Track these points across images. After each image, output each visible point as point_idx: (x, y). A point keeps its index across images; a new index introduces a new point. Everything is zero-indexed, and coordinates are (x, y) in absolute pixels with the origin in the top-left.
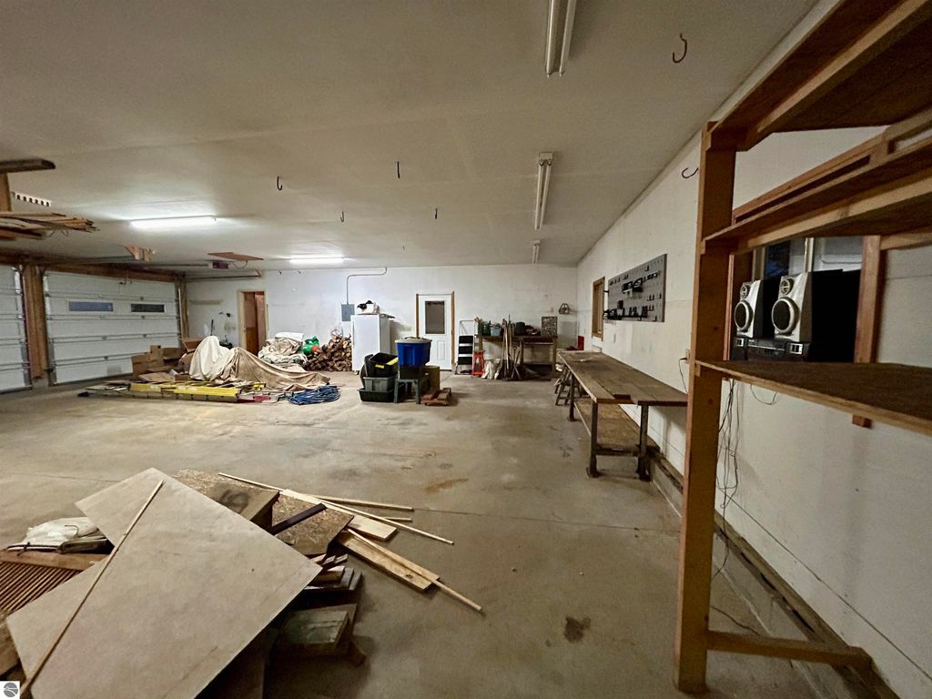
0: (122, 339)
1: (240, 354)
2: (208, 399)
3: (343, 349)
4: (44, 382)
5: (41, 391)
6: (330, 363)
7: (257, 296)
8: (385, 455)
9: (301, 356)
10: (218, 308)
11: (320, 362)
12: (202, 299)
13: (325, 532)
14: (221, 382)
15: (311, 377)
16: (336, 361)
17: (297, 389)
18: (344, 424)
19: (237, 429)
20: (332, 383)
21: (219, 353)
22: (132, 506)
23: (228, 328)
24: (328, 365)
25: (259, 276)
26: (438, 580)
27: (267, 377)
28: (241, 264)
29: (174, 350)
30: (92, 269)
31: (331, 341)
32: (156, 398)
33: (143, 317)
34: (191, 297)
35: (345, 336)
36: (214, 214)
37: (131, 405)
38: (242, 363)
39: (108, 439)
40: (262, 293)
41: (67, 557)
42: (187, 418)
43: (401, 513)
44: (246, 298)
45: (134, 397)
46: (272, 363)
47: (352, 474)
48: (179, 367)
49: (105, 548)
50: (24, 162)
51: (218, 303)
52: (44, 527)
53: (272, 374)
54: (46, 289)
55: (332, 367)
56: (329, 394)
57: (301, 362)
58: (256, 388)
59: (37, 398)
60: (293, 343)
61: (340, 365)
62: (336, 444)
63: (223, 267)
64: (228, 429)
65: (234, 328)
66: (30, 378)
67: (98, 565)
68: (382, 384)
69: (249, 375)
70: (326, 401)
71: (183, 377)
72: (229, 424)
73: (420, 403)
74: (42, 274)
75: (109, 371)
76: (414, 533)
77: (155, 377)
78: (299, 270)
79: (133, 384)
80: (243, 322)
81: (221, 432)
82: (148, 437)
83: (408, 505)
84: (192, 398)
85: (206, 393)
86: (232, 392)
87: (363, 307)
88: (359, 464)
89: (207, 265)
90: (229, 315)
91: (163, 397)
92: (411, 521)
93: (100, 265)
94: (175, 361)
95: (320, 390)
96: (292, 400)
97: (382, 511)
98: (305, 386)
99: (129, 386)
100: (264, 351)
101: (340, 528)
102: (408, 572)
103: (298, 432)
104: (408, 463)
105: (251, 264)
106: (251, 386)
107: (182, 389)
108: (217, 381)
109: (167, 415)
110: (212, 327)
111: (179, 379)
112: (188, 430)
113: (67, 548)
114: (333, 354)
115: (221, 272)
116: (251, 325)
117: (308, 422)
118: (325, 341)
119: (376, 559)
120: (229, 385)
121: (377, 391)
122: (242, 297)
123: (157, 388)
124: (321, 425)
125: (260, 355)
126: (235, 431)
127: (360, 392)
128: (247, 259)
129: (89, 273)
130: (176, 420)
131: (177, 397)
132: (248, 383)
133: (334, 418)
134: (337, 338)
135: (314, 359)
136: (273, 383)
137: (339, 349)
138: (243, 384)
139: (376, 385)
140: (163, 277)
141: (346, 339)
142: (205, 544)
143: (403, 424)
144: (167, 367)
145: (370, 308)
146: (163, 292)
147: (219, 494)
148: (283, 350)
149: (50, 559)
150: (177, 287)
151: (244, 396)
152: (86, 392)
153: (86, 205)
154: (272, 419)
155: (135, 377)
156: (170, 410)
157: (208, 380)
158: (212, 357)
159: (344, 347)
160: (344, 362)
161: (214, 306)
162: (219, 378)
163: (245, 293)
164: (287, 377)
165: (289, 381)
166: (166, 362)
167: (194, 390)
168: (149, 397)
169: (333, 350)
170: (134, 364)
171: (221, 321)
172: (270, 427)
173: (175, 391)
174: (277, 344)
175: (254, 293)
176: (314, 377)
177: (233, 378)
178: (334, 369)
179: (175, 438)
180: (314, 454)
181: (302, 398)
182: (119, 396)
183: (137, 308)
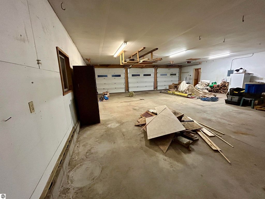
0: (168, 81)
1: (190, 86)
2: (181, 96)
3: (225, 86)
4: (156, 89)
5: (155, 91)
6: (220, 91)
7: (199, 70)
8: (224, 119)
9: (208, 87)
10: (188, 74)
11: (216, 90)
12: (185, 72)
13: (193, 127)
14: (185, 92)
15: (210, 94)
16: (222, 90)
17: (204, 97)
18: (215, 108)
19: (185, 103)
20: (217, 96)
21: (185, 85)
22: (161, 110)
23: (190, 79)
24: (218, 91)
25: (200, 64)
26: (220, 151)
27: (196, 92)
28: (194, 61)
29: (177, 84)
30: (164, 67)
31: (221, 83)
32: (171, 94)
33: (172, 77)
34: (182, 72)
35: (227, 82)
36: (186, 50)
37: (167, 95)
38: (190, 88)
39: (162, 100)
40: (200, 69)
41: (152, 114)
42: (175, 99)
43: (219, 133)
44: (195, 71)
45: (168, 94)
46: (199, 89)
47: (210, 120)
48: (177, 88)
49: (156, 114)
50: (154, 49)
51: (188, 72)
52: (151, 110)
53: (197, 91)
54: (157, 72)
55: (220, 92)
56: (214, 99)
57: (207, 89)
58: (193, 95)
59: (154, 92)
60: (206, 83)
61: (223, 91)
62: (208, 112)
63: (189, 62)
64: (183, 103)
65: (191, 79)
66: (154, 88)
67: (155, 116)
68: (236, 99)
69: (191, 91)
70: (212, 101)
71: (177, 90)
72: (183, 102)
73: (253, 108)
74: (157, 69)
75: (165, 88)
76: (220, 139)
77: (172, 90)
78: (213, 60)
79: (168, 91)
80: (194, 78)
81: (181, 103)
82: (168, 101)
83: (223, 133)
84: (178, 95)
85: (181, 94)
86: (186, 95)
87: (238, 70)
88: (213, 118)
89: (186, 63)
90: (190, 76)
91: (172, 94)
92: (221, 136)
93: (166, 66)
94: (176, 87)
95: (212, 98)
96: (201, 99)
97: (213, 131)
98: (207, 96)
99: (167, 91)
100: (197, 85)
101: (198, 128)
102: (211, 144)
103: (199, 107)
104: (232, 124)
105: (197, 61)
106: (191, 94)
107: (176, 93)
108: (184, 92)
109: (172, 98)
110: (186, 79)
111: (176, 91)
112: (175, 101)
113: (153, 113)
114: (221, 88)
115: (189, 64)
116: (196, 78)
117: (203, 105)
118: (219, 83)
119: (204, 138)
120: (186, 93)
121: (233, 101)
122: (194, 70)
123: (171, 92)
124: (206, 107)
125: (196, 86)
126: (184, 103)
127: (225, 100)
128: (196, 59)
129: (164, 68)
130: (173, 99)
131: (175, 95)
132: (191, 93)
133: (212, 106)
134: (224, 82)
135: (214, 89)
136: (198, 94)
137: (224, 86)
138: (189, 93)
139: (233, 99)
140: (177, 67)
141: (228, 83)
142: (169, 118)
143: (239, 113)
144: (175, 88)
145: (241, 71)
146: (176, 71)
147: (174, 112)
148: (203, 85)
149: (151, 113)
150: (179, 69)
151: (189, 96)
152: (161, 92)
153: (163, 54)
154: (194, 103)
155: (168, 90)
156: (173, 97)
157: (182, 91)
158: (184, 86)
159: (226, 85)
160: (225, 91)
161: (187, 73)
162: (184, 91)
163: (195, 69)
164: (202, 93)
165: (202, 94)
166: (175, 87)
167: (178, 93)
168: (170, 94)
169: (221, 86)
170: (169, 87)
171: (188, 77)
172: (192, 104)
173: (175, 93)
174: (201, 83)
175: (198, 69)
176: (211, 94)
177: (187, 92)
178: (221, 93)
179: (172, 102)
180: (201, 113)
181: (205, 99)
182: (165, 93)
183: (171, 75)
